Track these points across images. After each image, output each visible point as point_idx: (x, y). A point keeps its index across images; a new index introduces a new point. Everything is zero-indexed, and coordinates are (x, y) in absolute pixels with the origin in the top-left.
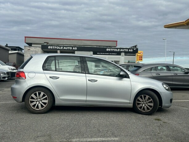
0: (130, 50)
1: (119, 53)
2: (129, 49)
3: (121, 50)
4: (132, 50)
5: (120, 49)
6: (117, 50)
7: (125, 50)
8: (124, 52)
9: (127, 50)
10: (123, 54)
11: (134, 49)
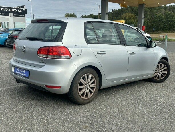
0: (19, 11)
1: (7, 14)
2: (17, 9)
3: (9, 10)
4: (21, 11)
5: (8, 8)
6: (5, 9)
7: (14, 10)
8: (12, 12)
9: (16, 11)
10: (12, 14)
11: (24, 10)
